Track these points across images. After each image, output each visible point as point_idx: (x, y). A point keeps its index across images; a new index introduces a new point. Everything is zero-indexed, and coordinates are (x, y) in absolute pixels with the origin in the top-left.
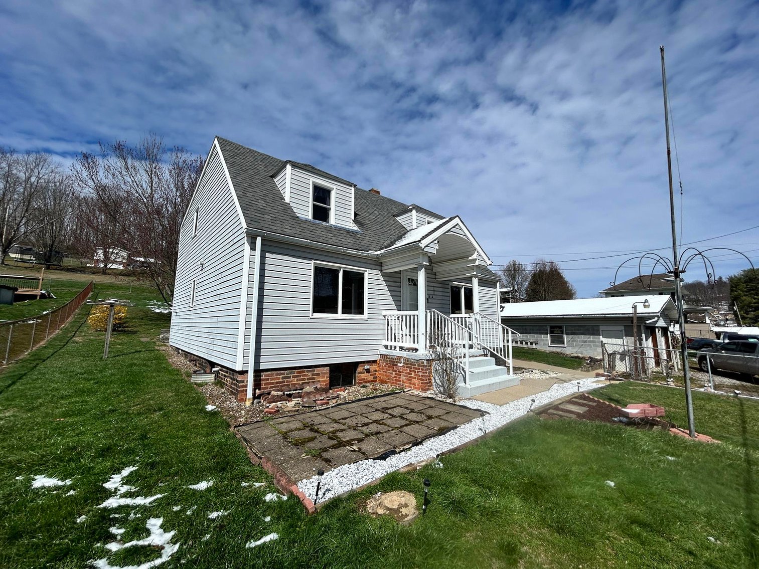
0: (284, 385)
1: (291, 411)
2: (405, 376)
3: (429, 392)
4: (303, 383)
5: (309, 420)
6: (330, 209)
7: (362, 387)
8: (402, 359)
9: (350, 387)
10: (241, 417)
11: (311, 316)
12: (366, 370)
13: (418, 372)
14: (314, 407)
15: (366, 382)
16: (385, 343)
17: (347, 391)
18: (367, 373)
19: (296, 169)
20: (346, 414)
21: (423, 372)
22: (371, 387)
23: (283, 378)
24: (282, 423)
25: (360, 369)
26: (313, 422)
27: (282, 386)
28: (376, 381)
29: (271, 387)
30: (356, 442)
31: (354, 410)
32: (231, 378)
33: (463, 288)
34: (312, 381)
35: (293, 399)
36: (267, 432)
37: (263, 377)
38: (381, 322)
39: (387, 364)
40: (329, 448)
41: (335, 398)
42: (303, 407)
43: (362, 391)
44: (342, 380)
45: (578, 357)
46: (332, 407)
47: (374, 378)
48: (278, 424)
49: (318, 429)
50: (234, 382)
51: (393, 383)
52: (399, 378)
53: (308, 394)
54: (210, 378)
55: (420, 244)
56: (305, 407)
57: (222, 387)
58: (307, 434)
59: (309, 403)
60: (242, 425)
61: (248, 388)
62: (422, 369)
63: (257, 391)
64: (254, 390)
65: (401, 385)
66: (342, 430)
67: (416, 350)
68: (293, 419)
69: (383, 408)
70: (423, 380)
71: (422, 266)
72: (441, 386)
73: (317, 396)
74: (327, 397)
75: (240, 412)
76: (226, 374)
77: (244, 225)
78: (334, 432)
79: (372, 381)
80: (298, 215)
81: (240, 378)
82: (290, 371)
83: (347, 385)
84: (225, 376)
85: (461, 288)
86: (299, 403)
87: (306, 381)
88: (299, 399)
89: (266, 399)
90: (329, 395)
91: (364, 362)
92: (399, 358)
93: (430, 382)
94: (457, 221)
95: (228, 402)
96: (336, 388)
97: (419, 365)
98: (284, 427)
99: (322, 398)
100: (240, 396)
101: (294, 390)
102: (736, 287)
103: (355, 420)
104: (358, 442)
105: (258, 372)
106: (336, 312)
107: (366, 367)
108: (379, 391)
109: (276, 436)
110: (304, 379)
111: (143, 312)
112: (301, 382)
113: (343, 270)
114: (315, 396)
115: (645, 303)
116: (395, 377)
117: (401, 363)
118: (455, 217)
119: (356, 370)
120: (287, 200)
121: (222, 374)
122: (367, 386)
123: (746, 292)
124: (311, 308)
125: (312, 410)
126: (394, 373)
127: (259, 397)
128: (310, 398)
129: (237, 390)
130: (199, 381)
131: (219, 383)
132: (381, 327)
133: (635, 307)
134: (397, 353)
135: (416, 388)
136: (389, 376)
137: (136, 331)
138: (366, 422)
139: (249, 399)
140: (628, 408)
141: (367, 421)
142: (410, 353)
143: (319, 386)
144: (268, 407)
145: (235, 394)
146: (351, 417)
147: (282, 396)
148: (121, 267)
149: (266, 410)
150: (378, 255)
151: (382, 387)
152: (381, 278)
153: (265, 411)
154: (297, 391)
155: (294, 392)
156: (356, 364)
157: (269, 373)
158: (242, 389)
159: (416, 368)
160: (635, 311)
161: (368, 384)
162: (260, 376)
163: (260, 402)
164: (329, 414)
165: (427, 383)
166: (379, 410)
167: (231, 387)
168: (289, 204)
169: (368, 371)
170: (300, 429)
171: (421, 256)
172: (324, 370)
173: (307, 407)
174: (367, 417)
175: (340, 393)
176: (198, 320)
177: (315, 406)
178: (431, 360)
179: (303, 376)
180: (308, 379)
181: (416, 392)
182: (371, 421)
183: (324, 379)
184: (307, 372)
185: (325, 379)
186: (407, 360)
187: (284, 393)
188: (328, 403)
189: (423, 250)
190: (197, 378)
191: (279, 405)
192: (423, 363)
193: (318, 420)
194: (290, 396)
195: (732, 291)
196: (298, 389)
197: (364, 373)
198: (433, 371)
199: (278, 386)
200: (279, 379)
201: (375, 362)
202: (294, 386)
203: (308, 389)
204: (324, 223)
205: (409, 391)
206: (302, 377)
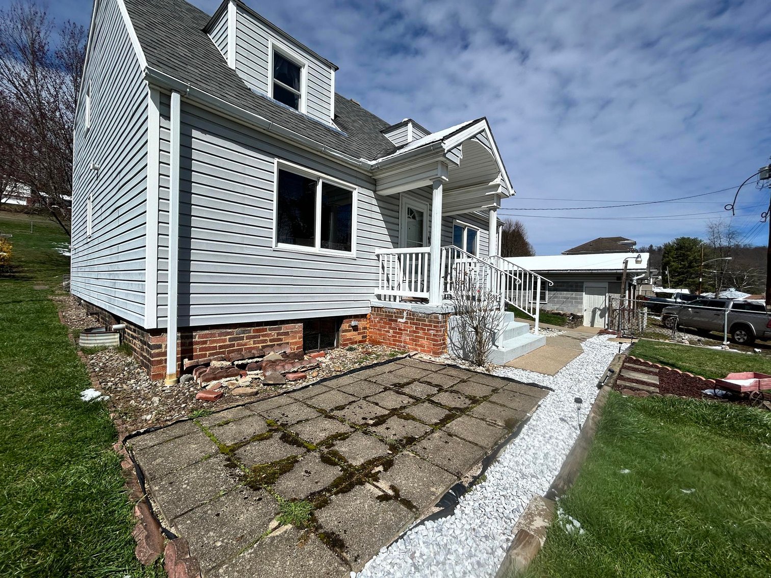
0: (233, 351)
1: (245, 395)
2: (408, 335)
3: (443, 356)
4: (263, 347)
5: (276, 414)
6: (299, 96)
7: (348, 350)
8: (405, 314)
9: (331, 349)
10: (148, 411)
11: (274, 246)
12: (352, 327)
13: (428, 330)
14: (283, 384)
15: (352, 343)
16: (378, 291)
17: (329, 357)
18: (354, 331)
19: (244, 15)
20: (341, 399)
21: (437, 331)
22: (360, 350)
23: (230, 340)
24: (227, 423)
25: (345, 326)
26: (285, 419)
27: (229, 352)
28: (365, 341)
29: (211, 355)
30: (381, 468)
31: (350, 390)
32: (141, 340)
33: (466, 229)
34: (277, 343)
35: (248, 373)
36: (193, 449)
37: (197, 339)
38: (374, 263)
39: (381, 319)
40: (328, 490)
41: (314, 369)
42: (264, 385)
43: (350, 355)
44: (321, 341)
45: (559, 314)
46: (313, 385)
47: (363, 337)
48: (220, 425)
49: (297, 434)
50: (145, 347)
51: (390, 344)
52: (399, 337)
53: (273, 363)
54: (113, 340)
55: (442, 144)
56: (268, 385)
57: (130, 355)
58: (276, 450)
59: (275, 378)
60: (145, 433)
61: (168, 357)
62: (435, 327)
63: (186, 361)
64: (180, 360)
65: (401, 347)
66: (343, 437)
67: (425, 300)
68: (248, 412)
69: (395, 385)
70: (436, 341)
71: (438, 182)
72: (460, 349)
73: (286, 367)
74: (303, 368)
75: (150, 399)
76: (134, 334)
77: (143, 63)
78: (329, 442)
79: (360, 342)
80: (249, 86)
81: (153, 340)
82: (243, 329)
83: (327, 347)
84: (132, 336)
85: (464, 229)
86: (259, 378)
87: (269, 343)
88: (258, 372)
89: (200, 374)
90: (304, 364)
91: (350, 317)
92: (400, 312)
93: (444, 343)
94: (482, 125)
95: (132, 381)
96: (313, 352)
97: (430, 321)
98: (230, 435)
99: (295, 369)
100: (154, 370)
101: (249, 359)
102: (668, 254)
103: (358, 410)
104: (385, 470)
105: (186, 331)
106: (312, 244)
107: (353, 323)
108: (374, 355)
109: (212, 460)
110: (264, 341)
111: (47, 255)
112: (260, 345)
113: (323, 183)
114: (283, 366)
115: (637, 258)
116: (393, 336)
117: (402, 318)
118: (482, 119)
119: (339, 327)
120: (231, 64)
121: (129, 334)
122: (355, 349)
123: (675, 258)
124: (274, 233)
125: (282, 391)
126: (391, 331)
127: (190, 370)
128: (275, 370)
129: (149, 361)
130: (90, 344)
131: (125, 348)
132: (373, 270)
133: (626, 263)
134: (397, 305)
135: (424, 351)
136: (384, 334)
137: (32, 278)
138: (379, 414)
139: (171, 375)
140: (729, 379)
141: (380, 412)
142: (419, 305)
143: (288, 351)
144: (205, 387)
145: (147, 367)
146: (350, 403)
147: (229, 368)
148: (24, 203)
149: (200, 395)
150: (372, 166)
151: (375, 349)
152: (374, 202)
153: (197, 397)
154: (255, 360)
155: (250, 361)
156: (339, 320)
157: (207, 332)
158: (159, 358)
159: (426, 325)
160: (626, 267)
161: (355, 346)
162: (192, 337)
163: (192, 379)
164: (311, 398)
165: (441, 345)
166: (390, 389)
167: (142, 355)
168: (234, 71)
169: (355, 328)
170: (261, 438)
171: (440, 167)
172: (295, 328)
173: (271, 385)
174: (377, 404)
175: (320, 359)
176: (97, 255)
177: (286, 384)
178: (446, 314)
179: (263, 336)
180: (271, 341)
181: (426, 357)
182: (387, 412)
183: (295, 339)
184: (270, 330)
185: (297, 340)
186: (411, 314)
187: (233, 364)
188: (305, 377)
189: (444, 155)
190: (87, 340)
191: (225, 384)
192: (437, 318)
193: (295, 412)
194: (243, 367)
195: (664, 257)
196: (256, 356)
197: (350, 331)
198: (448, 329)
199: (223, 353)
200: (225, 341)
201: (364, 316)
202: (250, 352)
203: (272, 355)
204: (292, 110)
205: (415, 355)
206: (261, 338)
